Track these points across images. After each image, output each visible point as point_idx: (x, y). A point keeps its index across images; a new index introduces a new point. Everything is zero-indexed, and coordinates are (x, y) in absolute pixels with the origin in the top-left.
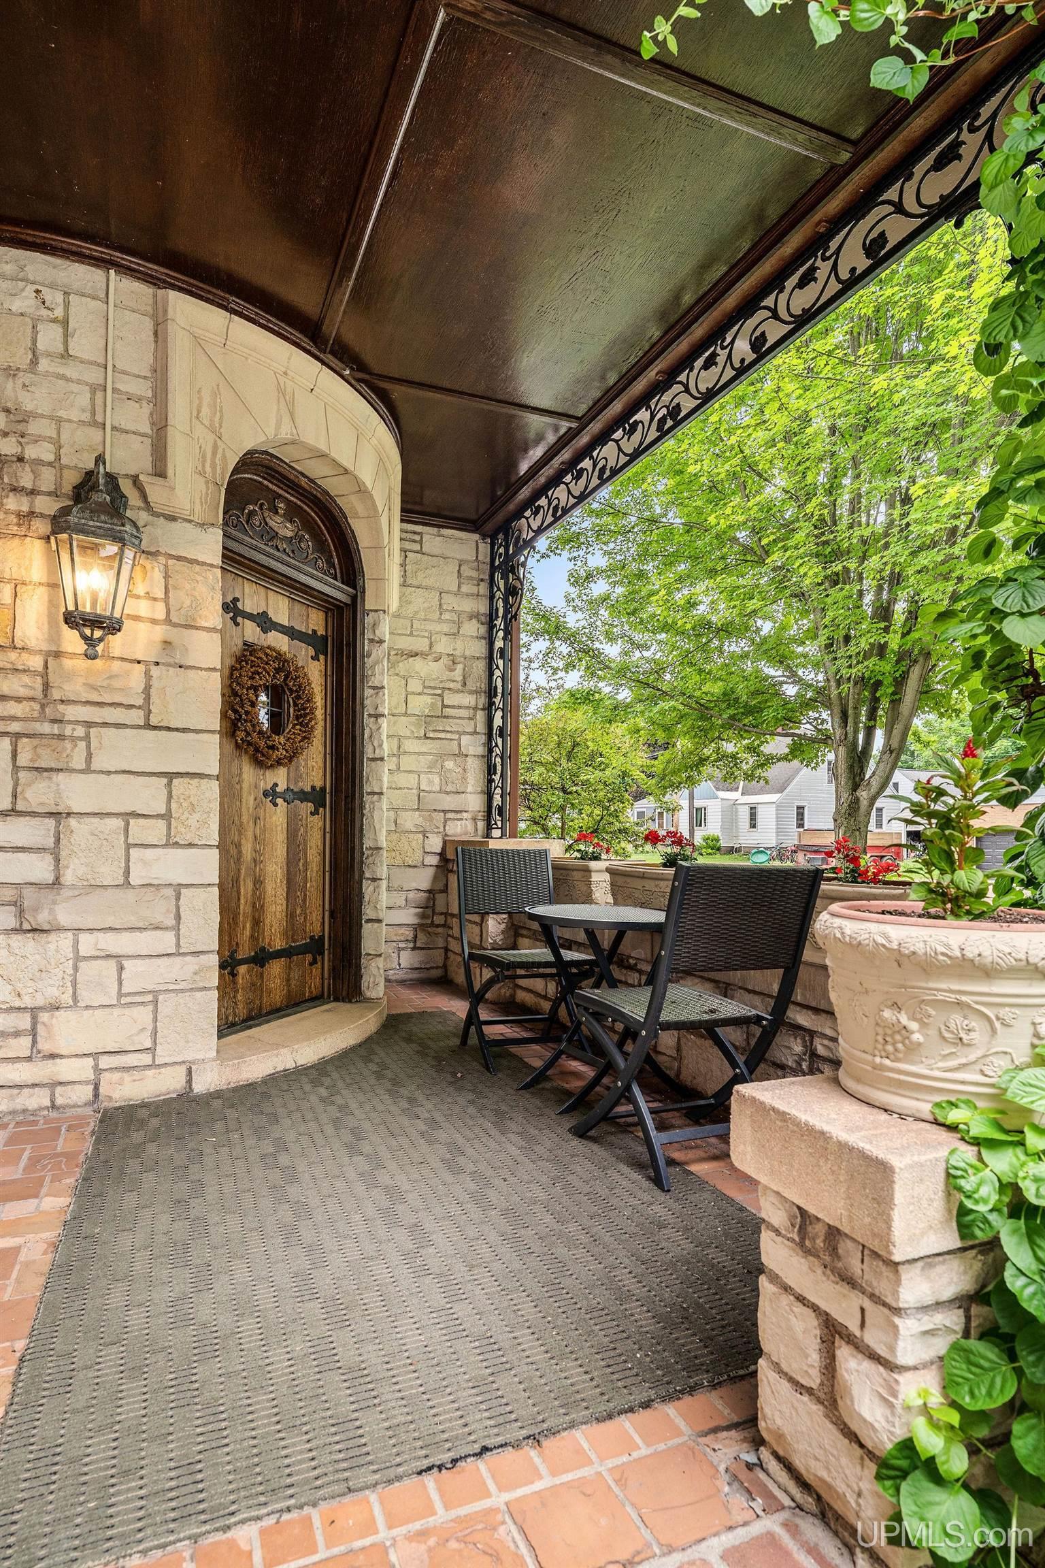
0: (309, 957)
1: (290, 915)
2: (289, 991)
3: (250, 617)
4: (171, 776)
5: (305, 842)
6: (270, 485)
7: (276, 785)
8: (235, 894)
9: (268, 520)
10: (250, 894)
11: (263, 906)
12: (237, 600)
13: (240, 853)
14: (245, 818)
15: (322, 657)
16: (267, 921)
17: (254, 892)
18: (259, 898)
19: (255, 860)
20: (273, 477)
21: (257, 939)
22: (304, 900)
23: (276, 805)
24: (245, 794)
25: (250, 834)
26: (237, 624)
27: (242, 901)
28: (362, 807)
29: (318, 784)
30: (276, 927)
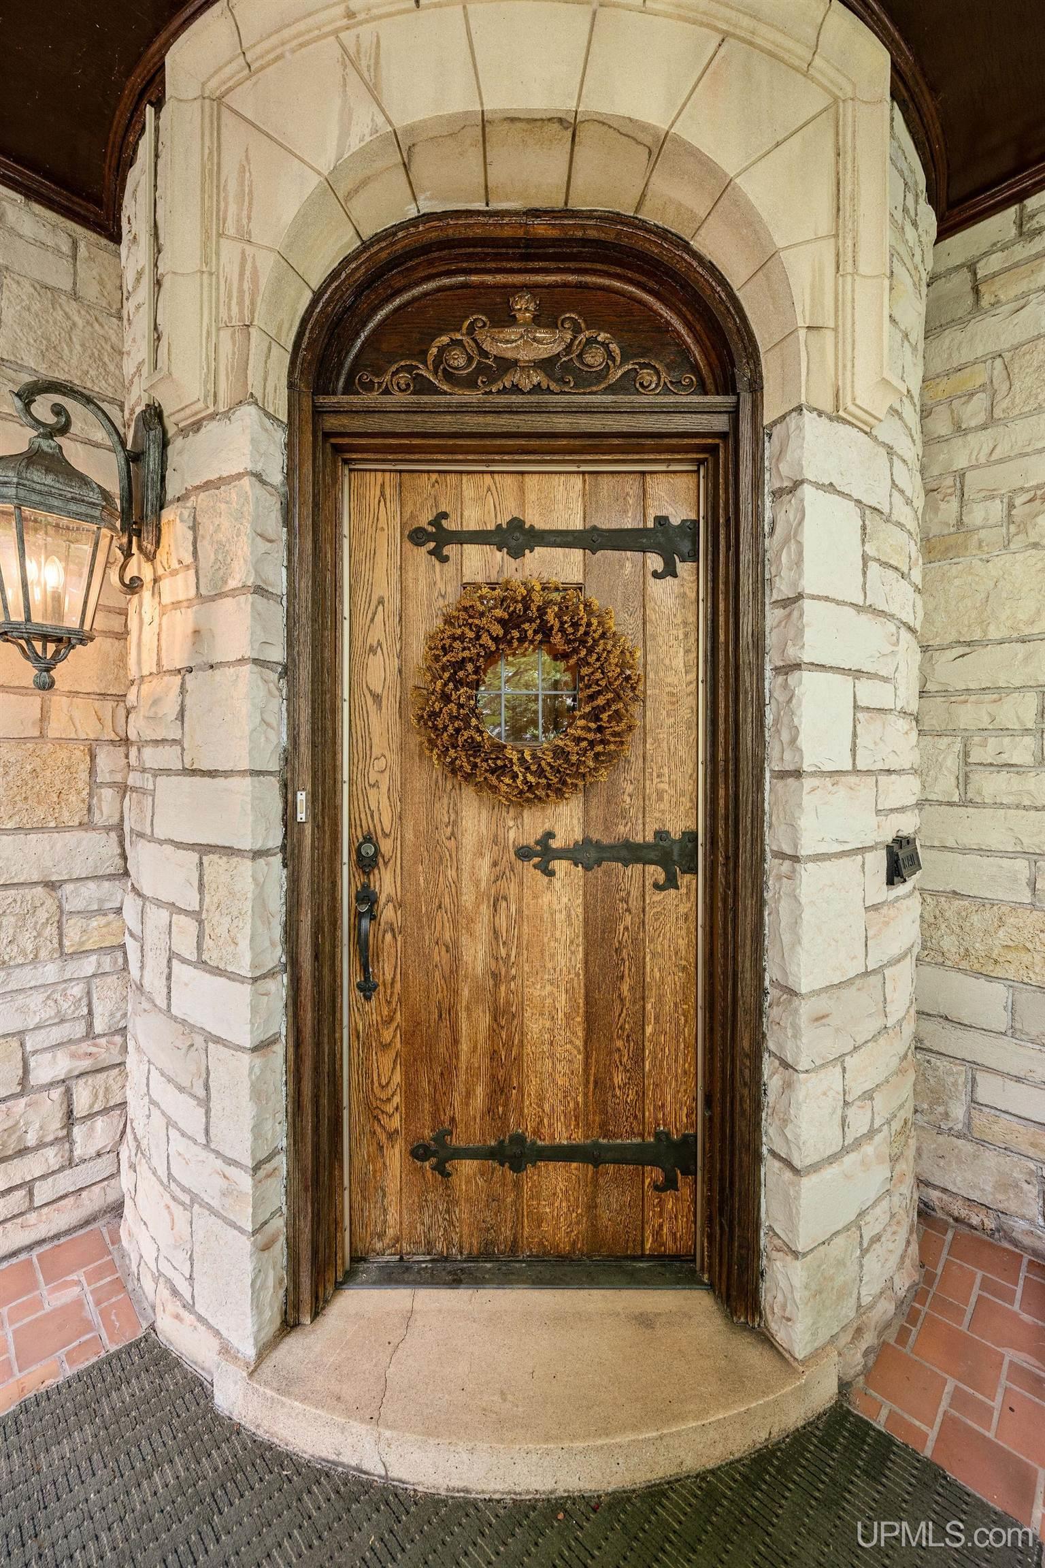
0: (654, 1174)
1: (597, 1084)
2: (594, 1227)
3: (479, 537)
4: (204, 849)
5: (638, 944)
6: (488, 279)
7: (550, 835)
8: (445, 1032)
9: (486, 346)
10: (481, 1038)
11: (519, 1058)
12: (444, 515)
13: (456, 960)
14: (468, 899)
15: (683, 568)
16: (532, 1088)
17: (493, 1033)
18: (508, 1045)
19: (495, 976)
20: (483, 258)
21: (504, 1118)
22: (638, 1059)
23: (551, 874)
24: (467, 858)
25: (482, 929)
26: (444, 559)
27: (464, 1047)
28: (759, 888)
29: (676, 827)
30: (553, 1101)
